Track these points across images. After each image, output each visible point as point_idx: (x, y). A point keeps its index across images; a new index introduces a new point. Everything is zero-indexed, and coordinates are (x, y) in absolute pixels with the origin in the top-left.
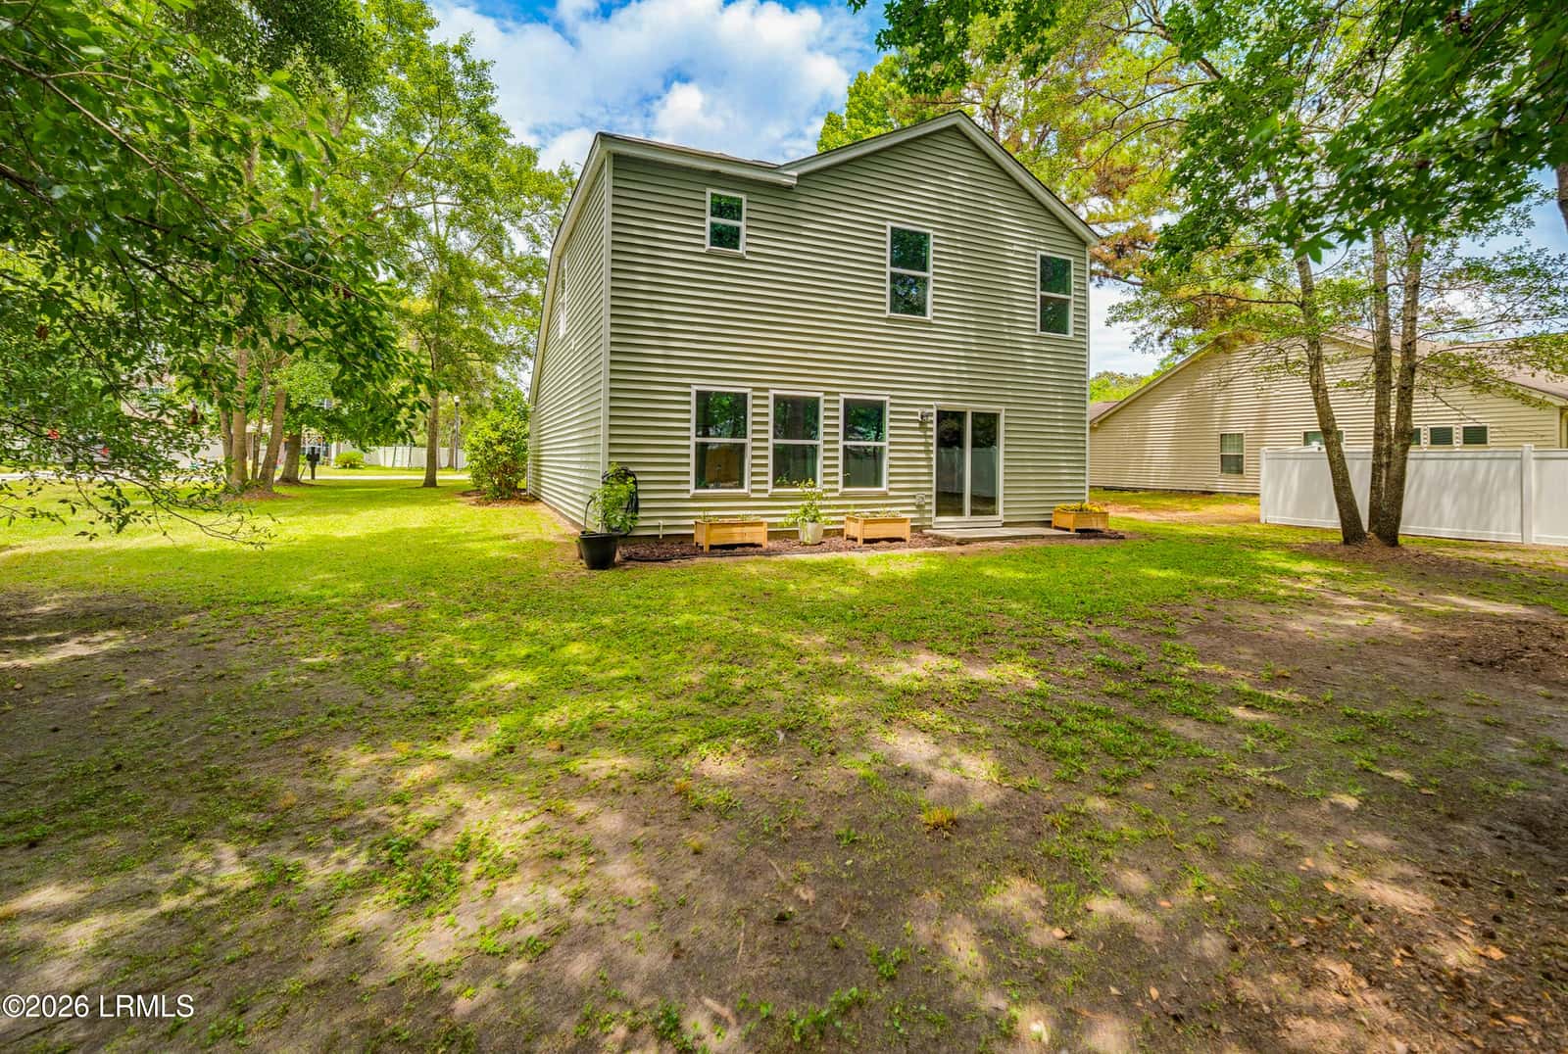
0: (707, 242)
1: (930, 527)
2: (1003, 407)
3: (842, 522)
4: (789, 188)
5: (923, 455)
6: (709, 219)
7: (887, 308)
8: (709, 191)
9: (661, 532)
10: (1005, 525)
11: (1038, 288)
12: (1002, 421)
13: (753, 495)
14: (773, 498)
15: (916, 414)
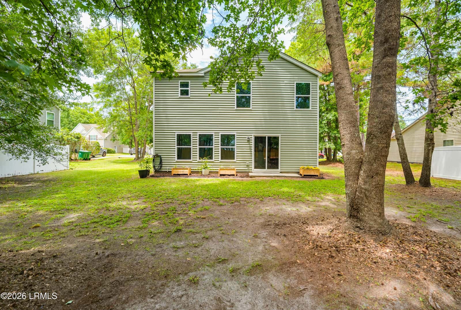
0: (179, 95)
1: (252, 172)
2: (280, 135)
3: (218, 170)
4: (202, 77)
5: (249, 150)
6: (180, 89)
7: (236, 107)
8: (180, 81)
9: (167, 170)
10: (281, 172)
11: (295, 94)
12: (280, 139)
13: (193, 161)
14: (198, 162)
15: (246, 138)
